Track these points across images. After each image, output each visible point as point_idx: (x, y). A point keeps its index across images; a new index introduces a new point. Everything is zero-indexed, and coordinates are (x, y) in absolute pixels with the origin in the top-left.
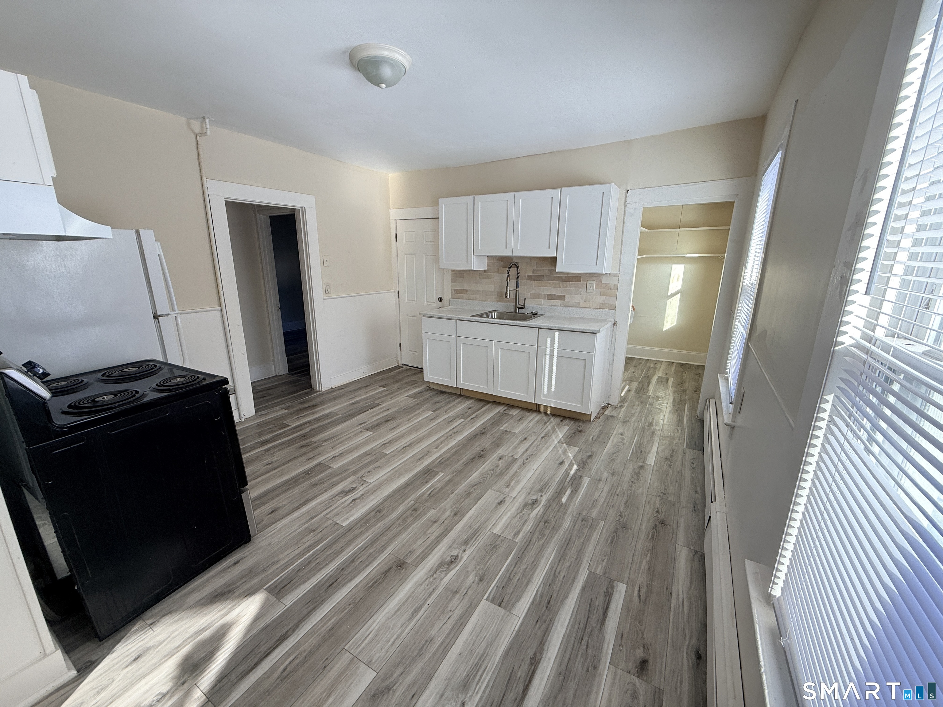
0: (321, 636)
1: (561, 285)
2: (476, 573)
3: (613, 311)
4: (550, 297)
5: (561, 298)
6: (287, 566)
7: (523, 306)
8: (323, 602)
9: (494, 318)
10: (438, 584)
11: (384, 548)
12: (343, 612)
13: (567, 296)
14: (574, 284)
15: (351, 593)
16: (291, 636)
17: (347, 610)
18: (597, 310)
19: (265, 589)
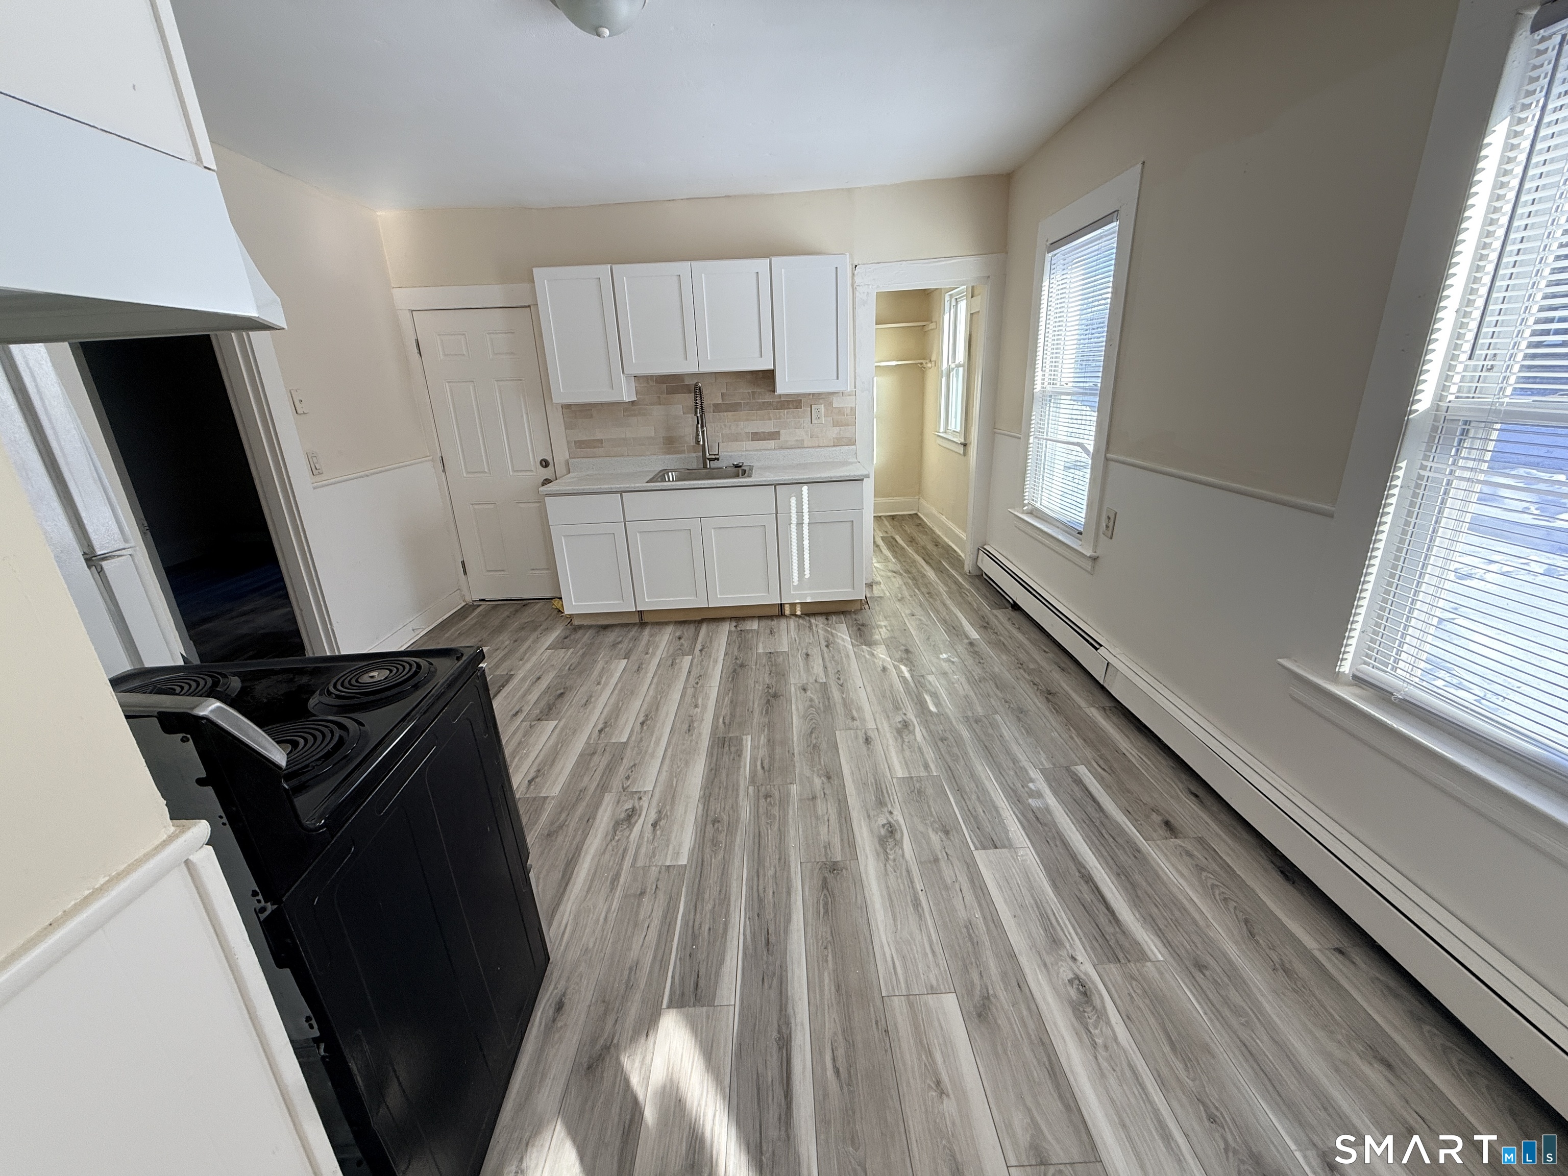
0: (835, 1005)
1: (771, 415)
2: (933, 830)
3: (854, 447)
4: (756, 436)
5: (774, 436)
6: (661, 962)
7: (717, 457)
8: (783, 968)
9: (673, 480)
10: (904, 864)
11: (784, 862)
12: (827, 961)
13: (782, 432)
14: (793, 412)
15: (809, 935)
16: (793, 1033)
17: (830, 956)
18: (831, 449)
19: (668, 1007)
